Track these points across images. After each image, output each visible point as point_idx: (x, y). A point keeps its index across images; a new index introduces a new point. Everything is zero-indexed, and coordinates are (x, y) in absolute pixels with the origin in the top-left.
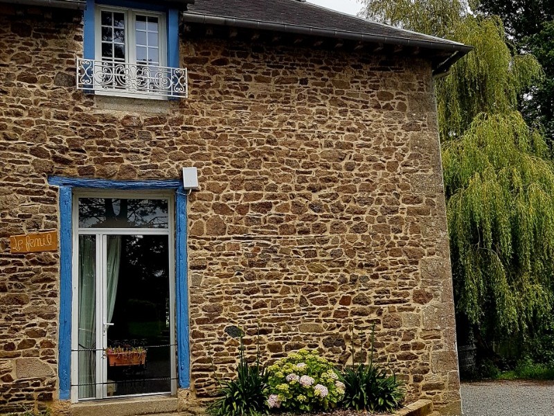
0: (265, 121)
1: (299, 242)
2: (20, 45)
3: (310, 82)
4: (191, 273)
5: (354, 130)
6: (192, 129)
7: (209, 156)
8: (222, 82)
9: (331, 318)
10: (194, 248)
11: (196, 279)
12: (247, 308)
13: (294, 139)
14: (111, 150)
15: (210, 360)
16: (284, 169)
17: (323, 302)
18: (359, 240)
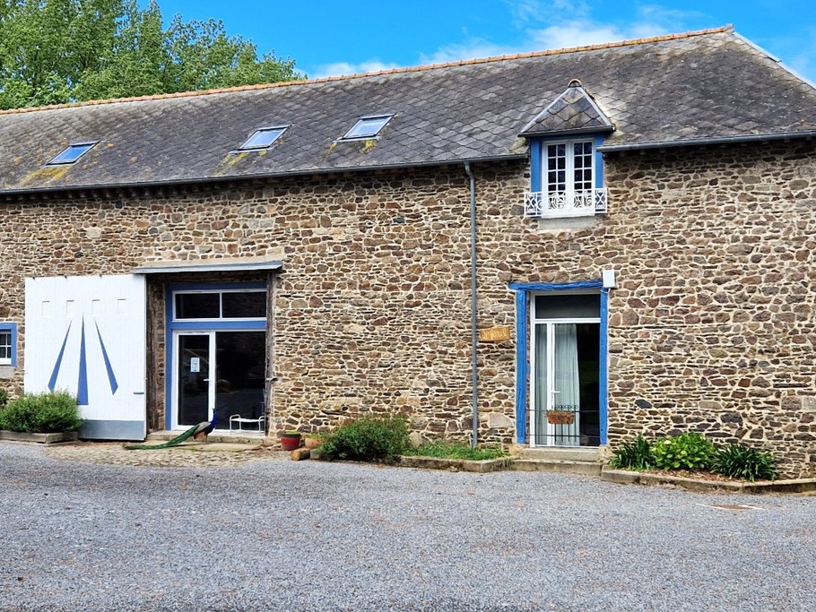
0: (676, 223)
1: (703, 330)
2: (489, 188)
3: (719, 182)
4: (609, 356)
5: (763, 224)
6: (612, 237)
7: (626, 259)
8: (639, 193)
9: (729, 397)
10: (613, 336)
11: (614, 361)
12: (656, 386)
13: (702, 237)
14: (550, 260)
15: (622, 425)
16: (692, 266)
17: (723, 383)
18: (761, 328)
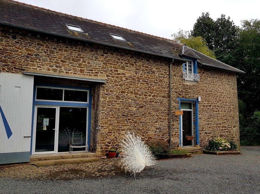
0: (210, 86)
1: (216, 114)
2: (174, 68)
3: (217, 78)
4: (199, 120)
5: (224, 89)
6: (199, 88)
7: (201, 94)
8: (204, 77)
9: (221, 130)
10: (199, 114)
11: (200, 121)
12: (208, 128)
13: (215, 91)
14: (187, 92)
15: (202, 139)
16: (213, 98)
17: (219, 127)
18: (225, 114)
